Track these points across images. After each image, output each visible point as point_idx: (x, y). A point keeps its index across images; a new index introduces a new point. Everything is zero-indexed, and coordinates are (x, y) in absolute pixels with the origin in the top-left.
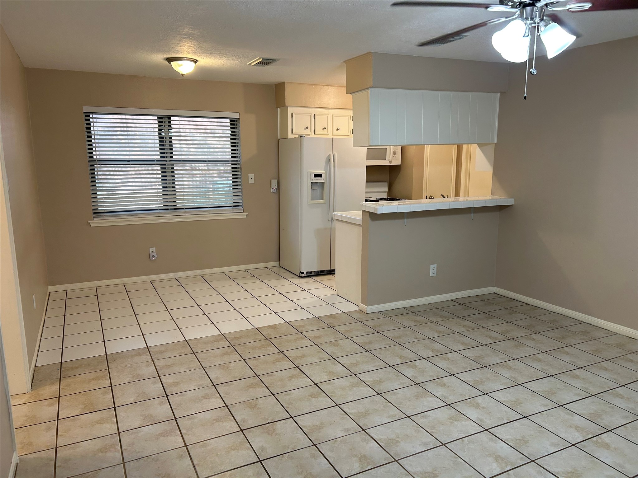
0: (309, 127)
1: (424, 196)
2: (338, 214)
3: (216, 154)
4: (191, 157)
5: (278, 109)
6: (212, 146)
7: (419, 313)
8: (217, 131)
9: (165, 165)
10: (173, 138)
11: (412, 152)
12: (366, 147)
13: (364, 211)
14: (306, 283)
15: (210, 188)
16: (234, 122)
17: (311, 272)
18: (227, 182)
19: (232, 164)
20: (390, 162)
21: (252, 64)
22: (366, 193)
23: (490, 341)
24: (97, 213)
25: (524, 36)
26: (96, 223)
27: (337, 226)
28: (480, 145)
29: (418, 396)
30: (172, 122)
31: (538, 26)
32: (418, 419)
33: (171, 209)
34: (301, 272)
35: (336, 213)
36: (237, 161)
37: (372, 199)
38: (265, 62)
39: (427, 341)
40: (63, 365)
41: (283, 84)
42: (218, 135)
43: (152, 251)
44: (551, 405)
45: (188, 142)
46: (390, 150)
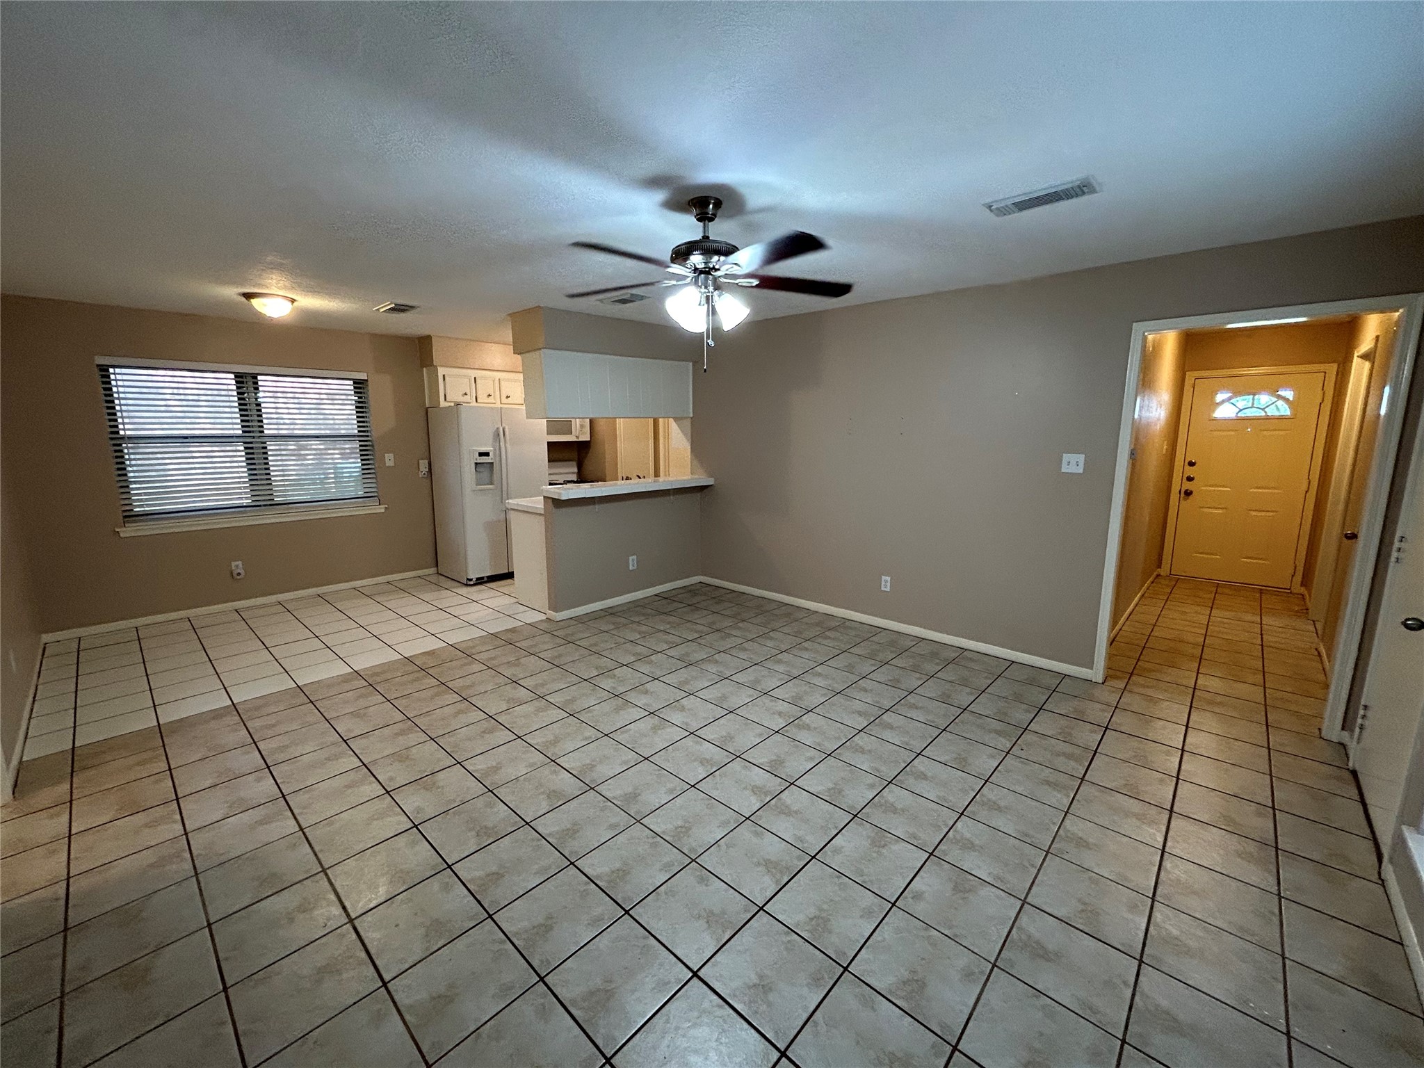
0: (468, 393)
1: (620, 477)
2: (512, 502)
3: (337, 427)
4: (297, 432)
5: (424, 369)
6: (331, 417)
7: (619, 614)
8: (337, 397)
9: (251, 443)
10: (263, 405)
11: (602, 427)
12: (546, 420)
13: (544, 497)
14: (474, 592)
15: (330, 473)
16: (360, 386)
17: (483, 578)
18: (353, 465)
19: (360, 441)
20: (577, 437)
21: (381, 310)
22: (550, 474)
23: (696, 635)
24: (130, 517)
25: (700, 305)
26: (128, 531)
27: (513, 516)
28: (676, 419)
29: (617, 710)
30: (260, 383)
31: (712, 296)
32: (617, 736)
33: (265, 505)
34: (468, 579)
35: (510, 501)
36: (368, 436)
37: (557, 482)
38: (399, 309)
39: (628, 645)
40: (77, 752)
41: (428, 338)
42: (340, 402)
43: (237, 566)
44: (756, 694)
45: (291, 411)
46: (576, 424)
